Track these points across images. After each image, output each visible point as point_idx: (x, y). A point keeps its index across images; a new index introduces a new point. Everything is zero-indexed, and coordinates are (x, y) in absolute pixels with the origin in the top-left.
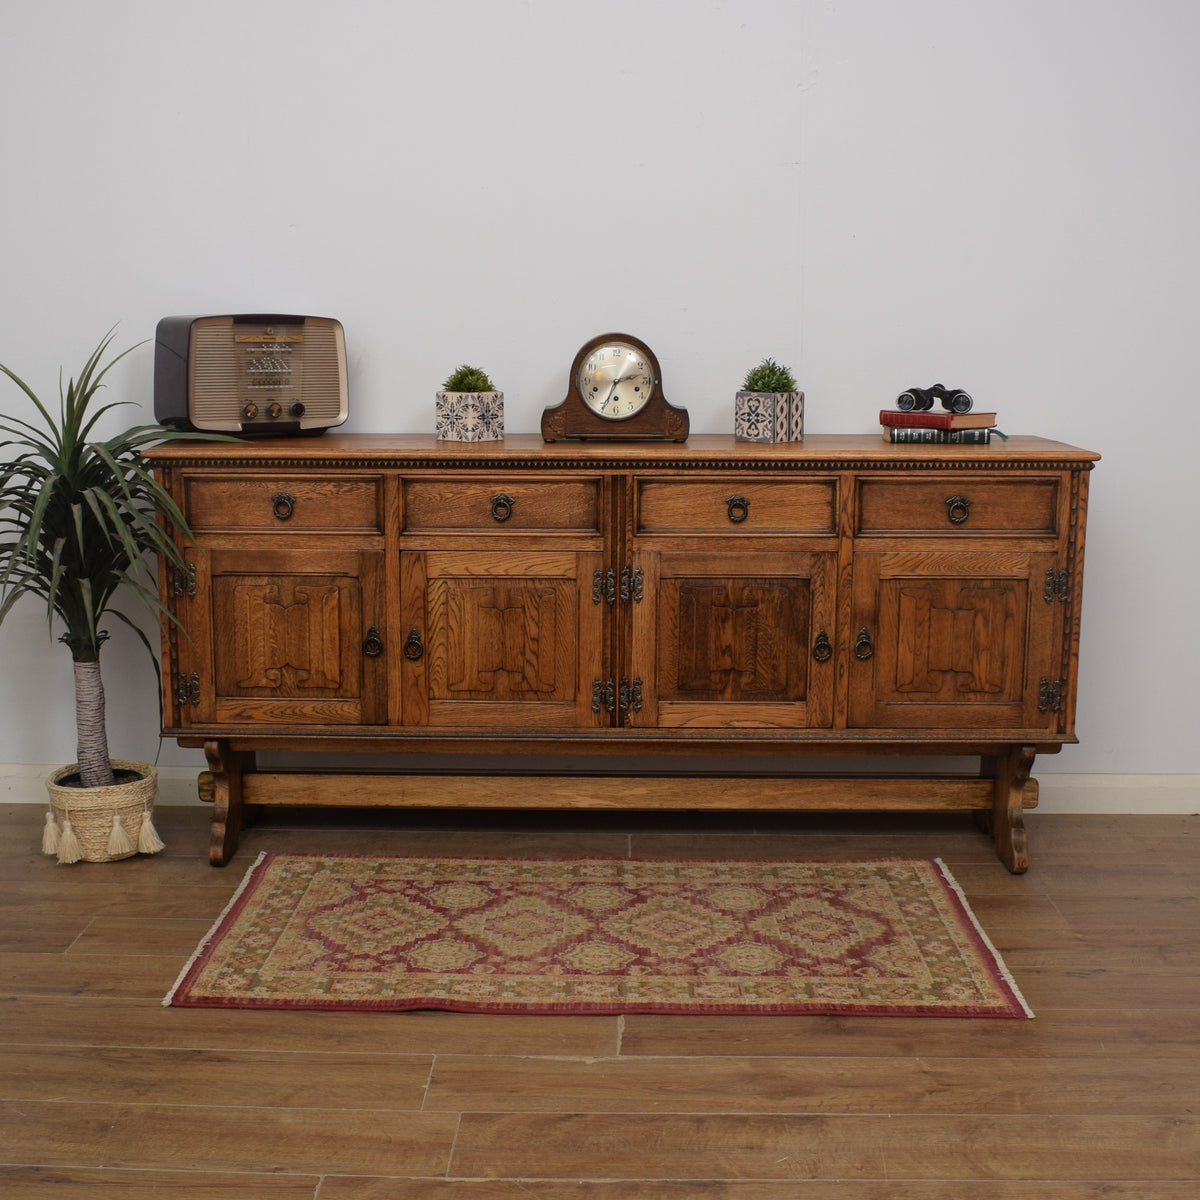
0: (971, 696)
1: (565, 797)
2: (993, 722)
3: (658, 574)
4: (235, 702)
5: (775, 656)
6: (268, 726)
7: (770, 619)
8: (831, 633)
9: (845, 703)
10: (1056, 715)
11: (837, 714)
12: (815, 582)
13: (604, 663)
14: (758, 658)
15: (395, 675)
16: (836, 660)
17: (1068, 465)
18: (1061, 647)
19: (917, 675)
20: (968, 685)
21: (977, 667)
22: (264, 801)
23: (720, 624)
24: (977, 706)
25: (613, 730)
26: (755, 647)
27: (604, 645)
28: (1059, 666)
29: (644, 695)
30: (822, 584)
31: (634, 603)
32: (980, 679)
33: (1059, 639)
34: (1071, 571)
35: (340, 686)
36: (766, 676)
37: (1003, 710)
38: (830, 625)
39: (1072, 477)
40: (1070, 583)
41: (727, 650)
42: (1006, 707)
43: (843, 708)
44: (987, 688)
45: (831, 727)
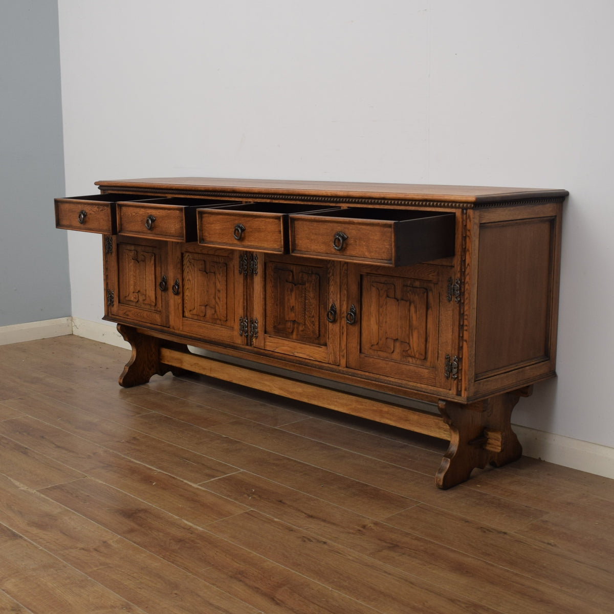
0: (410, 359)
1: (269, 386)
2: (420, 379)
3: (263, 260)
4: (124, 307)
5: (313, 316)
6: (133, 321)
7: (311, 293)
8: (338, 306)
9: (345, 351)
10: (455, 382)
11: (341, 358)
12: (330, 272)
13: (244, 308)
14: (306, 316)
15: (172, 302)
16: (340, 323)
17: (461, 205)
18: (457, 335)
19: (381, 340)
20: (407, 351)
21: (411, 340)
22: (166, 363)
23: (290, 293)
24: (412, 366)
25: (247, 347)
26: (305, 310)
27: (244, 299)
28: (457, 347)
29: (259, 330)
30: (333, 275)
31: (255, 275)
32: (413, 348)
33: (456, 329)
34: (463, 281)
35: (156, 305)
36: (310, 327)
37: (425, 372)
38: (337, 300)
39: (462, 212)
40: (463, 289)
41: (292, 309)
42: (427, 371)
43: (344, 354)
44: (417, 356)
45: (339, 366)
